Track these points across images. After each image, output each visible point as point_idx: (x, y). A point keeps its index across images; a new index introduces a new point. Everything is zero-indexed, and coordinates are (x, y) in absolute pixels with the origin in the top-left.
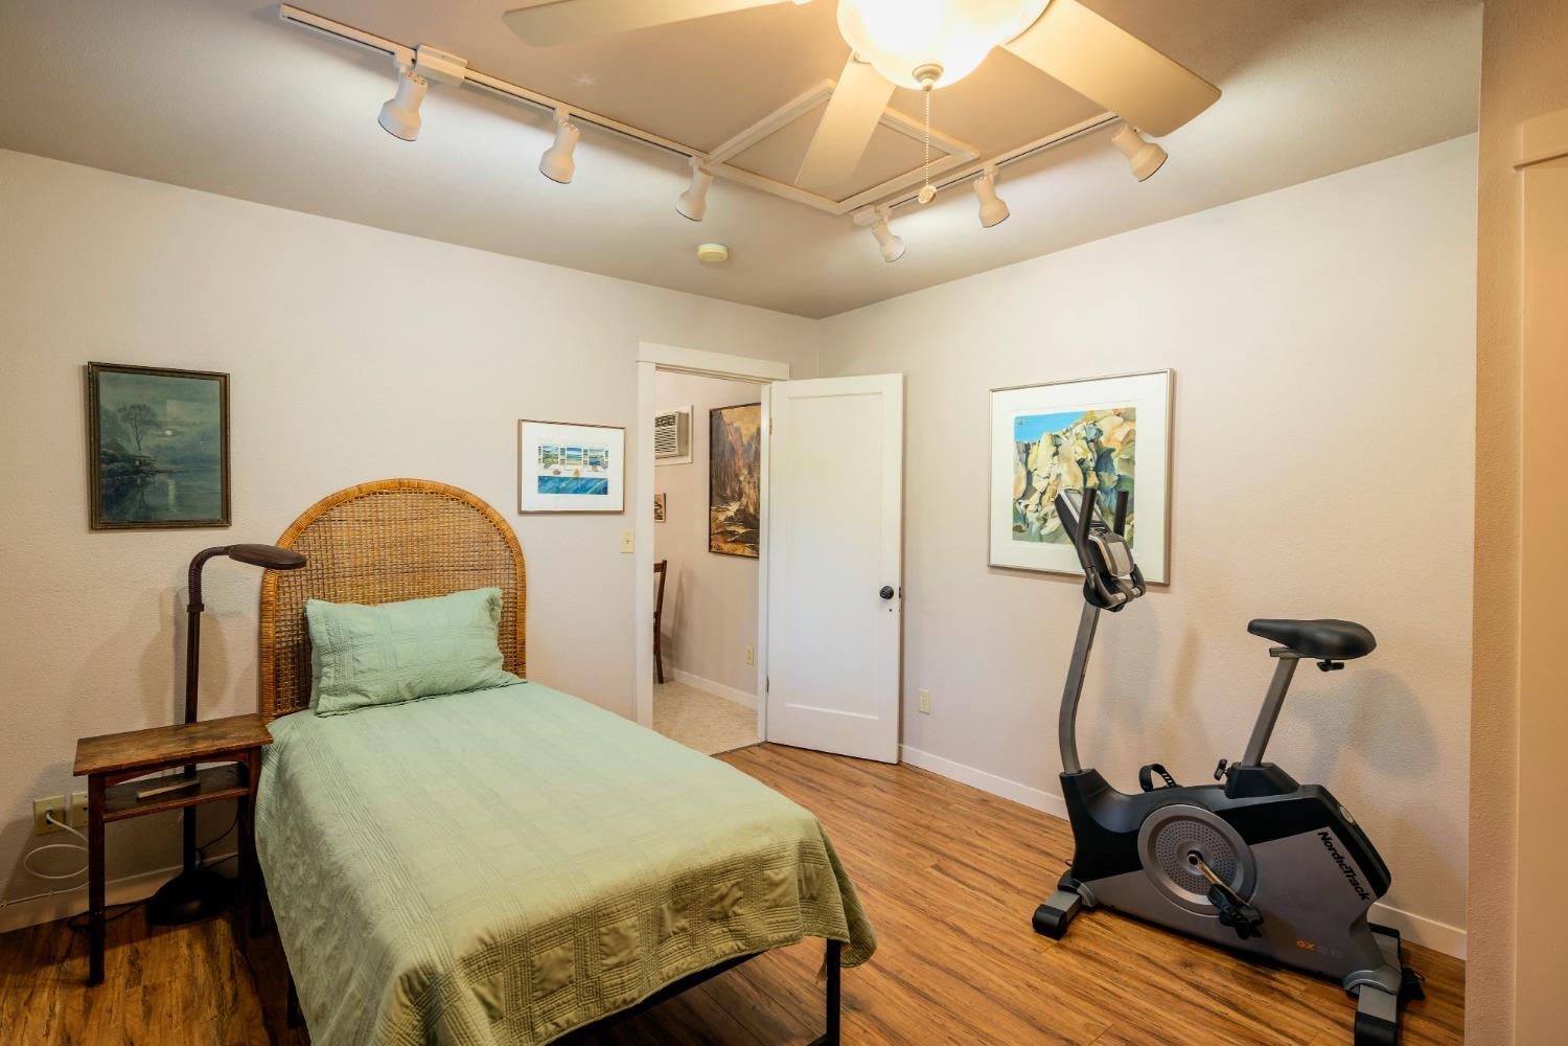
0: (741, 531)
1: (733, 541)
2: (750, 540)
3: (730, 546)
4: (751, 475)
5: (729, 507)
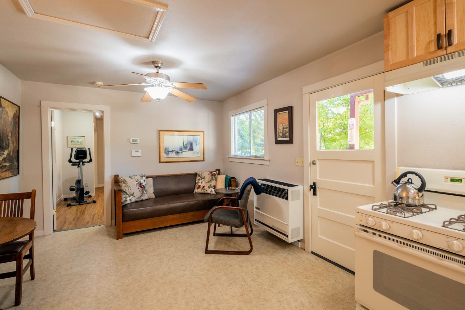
0: (8, 164)
1: (5, 171)
2: (10, 169)
3: (4, 173)
4: (12, 137)
5: (4, 153)
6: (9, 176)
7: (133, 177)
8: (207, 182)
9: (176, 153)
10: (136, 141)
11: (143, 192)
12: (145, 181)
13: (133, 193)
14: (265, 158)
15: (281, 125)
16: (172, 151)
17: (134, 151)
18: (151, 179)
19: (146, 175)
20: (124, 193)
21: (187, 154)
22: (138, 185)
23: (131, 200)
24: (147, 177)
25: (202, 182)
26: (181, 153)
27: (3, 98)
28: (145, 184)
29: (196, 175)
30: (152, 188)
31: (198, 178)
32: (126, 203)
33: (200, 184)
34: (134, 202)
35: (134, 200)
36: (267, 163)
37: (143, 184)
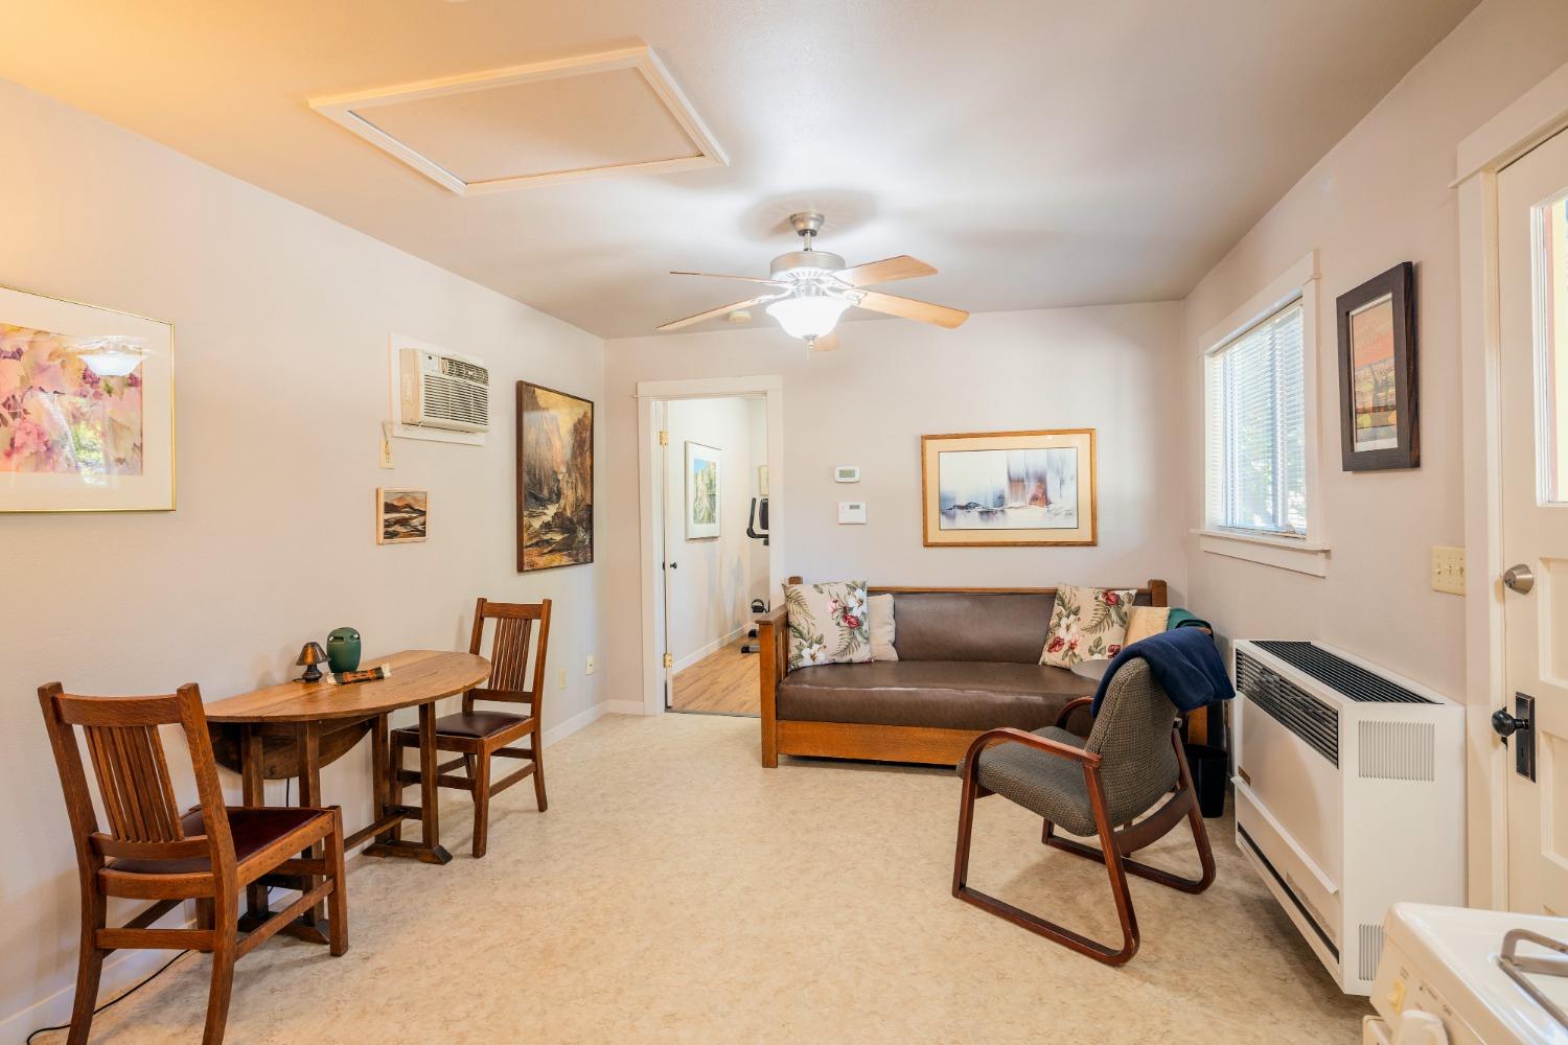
0: (558, 537)
1: (550, 552)
2: (566, 547)
3: (547, 558)
4: (570, 476)
5: (546, 511)
6: (563, 563)
7: (825, 589)
8: (1085, 629)
9: (981, 513)
10: (850, 473)
11: (854, 637)
12: (862, 602)
13: (822, 637)
14: (1308, 545)
15: (1367, 370)
16: (967, 507)
17: (844, 506)
18: (889, 597)
19: (869, 584)
20: (796, 634)
21: (1023, 517)
22: (837, 614)
23: (813, 657)
24: (872, 592)
25: (1068, 628)
26: (999, 514)
27: (539, 387)
28: (863, 613)
29: (1050, 596)
30: (891, 628)
31: (1058, 609)
32: (800, 664)
33: (1061, 633)
34: (826, 665)
35: (822, 658)
36: (1318, 565)
37: (856, 612)
